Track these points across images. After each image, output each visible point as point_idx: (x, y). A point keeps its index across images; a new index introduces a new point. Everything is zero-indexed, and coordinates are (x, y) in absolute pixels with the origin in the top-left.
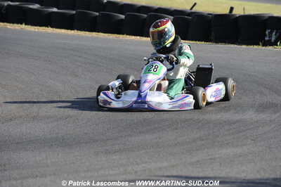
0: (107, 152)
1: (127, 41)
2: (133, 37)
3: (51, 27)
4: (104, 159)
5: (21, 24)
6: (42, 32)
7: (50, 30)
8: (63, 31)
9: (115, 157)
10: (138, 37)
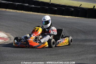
0: (50, 55)
1: (57, 17)
2: (60, 16)
3: (32, 12)
4: (49, 57)
5: (22, 11)
6: (29, 14)
7: (31, 13)
8: (36, 13)
9: (53, 57)
10: (61, 16)
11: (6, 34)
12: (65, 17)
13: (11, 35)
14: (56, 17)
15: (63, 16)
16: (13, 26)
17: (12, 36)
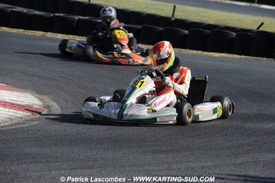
1: (188, 54)
2: (195, 52)
10: (200, 52)
11: (39, 98)
12: (210, 56)
13: (53, 100)
14: (183, 54)
15: (206, 53)
16: (59, 78)
17: (54, 104)
